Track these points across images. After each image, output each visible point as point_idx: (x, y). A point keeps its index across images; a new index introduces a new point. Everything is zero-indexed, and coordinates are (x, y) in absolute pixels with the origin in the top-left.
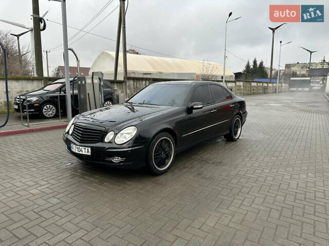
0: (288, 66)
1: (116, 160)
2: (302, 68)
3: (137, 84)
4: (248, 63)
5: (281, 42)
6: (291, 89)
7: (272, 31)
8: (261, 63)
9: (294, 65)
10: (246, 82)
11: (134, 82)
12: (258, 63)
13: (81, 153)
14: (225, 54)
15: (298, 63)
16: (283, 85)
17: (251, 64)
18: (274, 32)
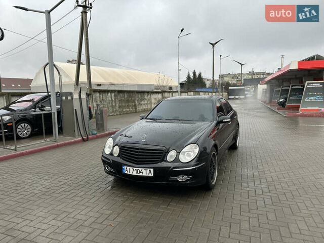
0: (222, 76)
1: (181, 179)
2: (233, 78)
3: (103, 96)
4: (189, 75)
5: (221, 56)
6: (229, 97)
7: (212, 46)
8: (200, 75)
9: (226, 76)
10: (195, 92)
11: (100, 94)
12: (197, 74)
13: (141, 174)
14: (179, 66)
15: (229, 74)
16: (224, 93)
17: (192, 75)
18: (213, 47)
